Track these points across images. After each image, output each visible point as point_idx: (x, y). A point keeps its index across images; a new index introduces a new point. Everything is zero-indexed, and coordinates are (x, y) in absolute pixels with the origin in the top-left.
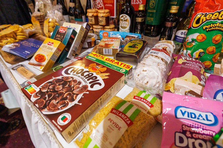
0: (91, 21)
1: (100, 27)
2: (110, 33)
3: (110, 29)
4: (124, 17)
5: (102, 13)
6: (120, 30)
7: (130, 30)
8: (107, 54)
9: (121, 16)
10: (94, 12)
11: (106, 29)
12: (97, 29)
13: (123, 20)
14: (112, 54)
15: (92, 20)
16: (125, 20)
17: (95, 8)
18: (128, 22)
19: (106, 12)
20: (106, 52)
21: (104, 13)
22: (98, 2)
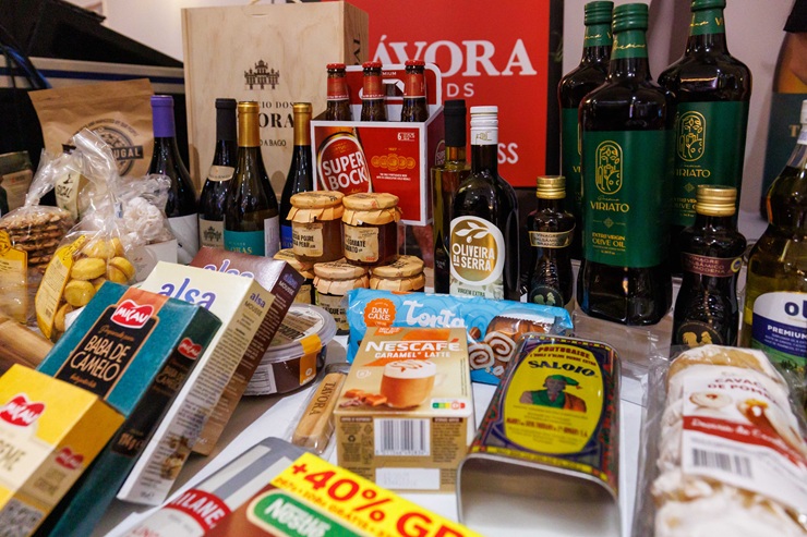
0: (306, 245)
1: (350, 270)
2: (406, 303)
3: (402, 277)
4: (474, 227)
5: (365, 211)
6: (453, 287)
7: (505, 283)
8: (398, 451)
9: (454, 223)
10: (323, 204)
11: (382, 278)
12: (334, 279)
13: (469, 239)
14: (427, 451)
15: (311, 238)
16: (475, 242)
17: (330, 189)
18: (492, 250)
19: (382, 207)
20: (388, 443)
21: (374, 209)
22: (344, 166)
